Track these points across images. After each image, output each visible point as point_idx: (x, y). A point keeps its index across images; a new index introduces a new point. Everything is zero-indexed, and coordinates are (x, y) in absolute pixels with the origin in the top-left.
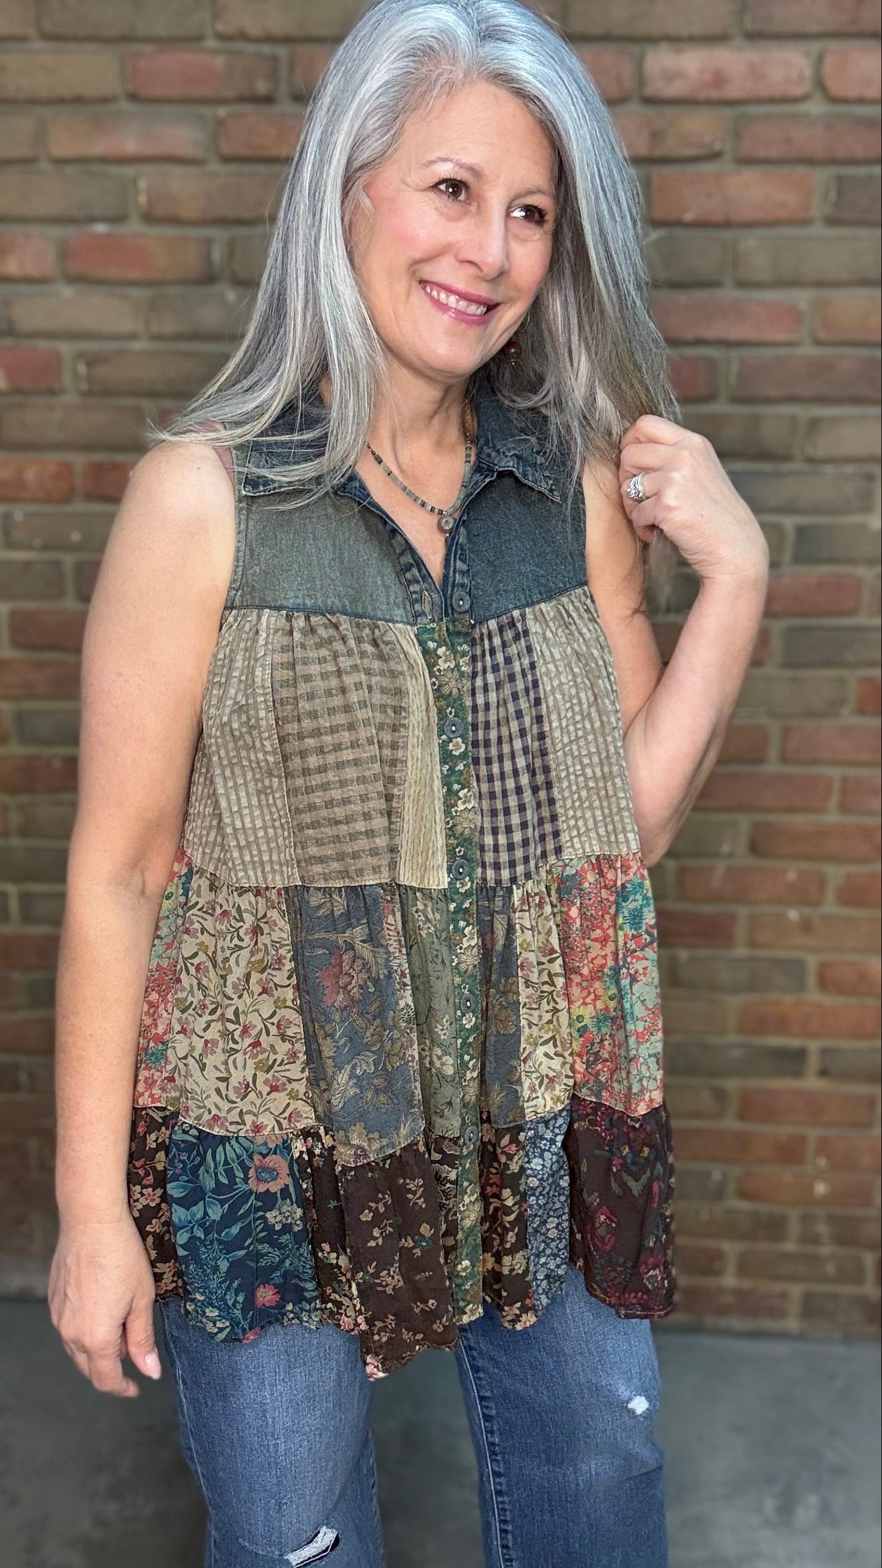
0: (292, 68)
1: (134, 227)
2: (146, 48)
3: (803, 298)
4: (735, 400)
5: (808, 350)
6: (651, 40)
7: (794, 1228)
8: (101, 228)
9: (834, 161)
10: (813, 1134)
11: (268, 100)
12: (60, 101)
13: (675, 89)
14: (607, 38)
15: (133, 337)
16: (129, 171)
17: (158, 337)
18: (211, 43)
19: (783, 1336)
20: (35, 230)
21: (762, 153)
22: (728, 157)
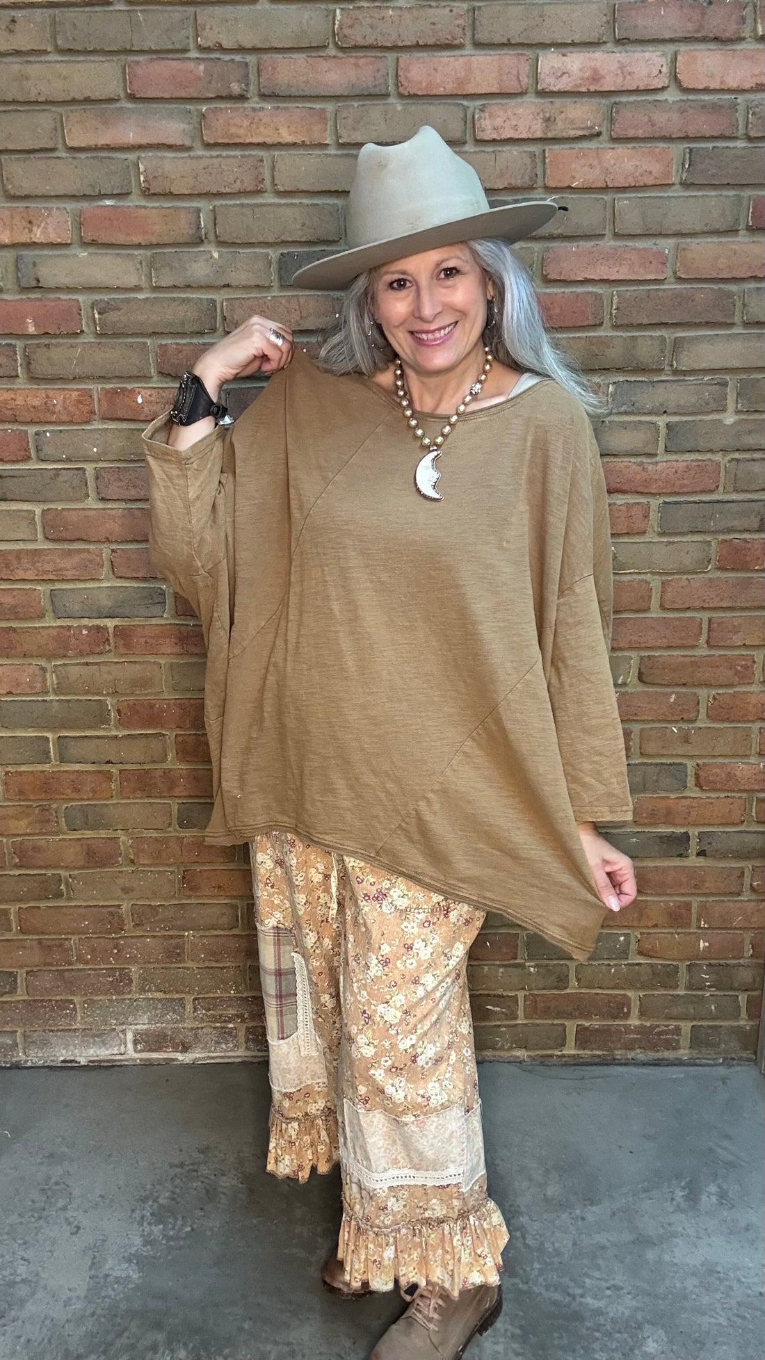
0: (259, 71)
1: (135, 201)
2: (141, 58)
3: (667, 245)
4: (615, 327)
5: (671, 286)
6: (544, 46)
7: (683, 977)
8: (108, 202)
9: (686, 138)
10: (695, 902)
11: (242, 98)
12: (73, 101)
13: (563, 84)
14: (508, 45)
15: (137, 289)
16: (132, 156)
17: (157, 289)
18: (194, 54)
19: (679, 1063)
20: (53, 205)
21: (631, 133)
22: (604, 137)
